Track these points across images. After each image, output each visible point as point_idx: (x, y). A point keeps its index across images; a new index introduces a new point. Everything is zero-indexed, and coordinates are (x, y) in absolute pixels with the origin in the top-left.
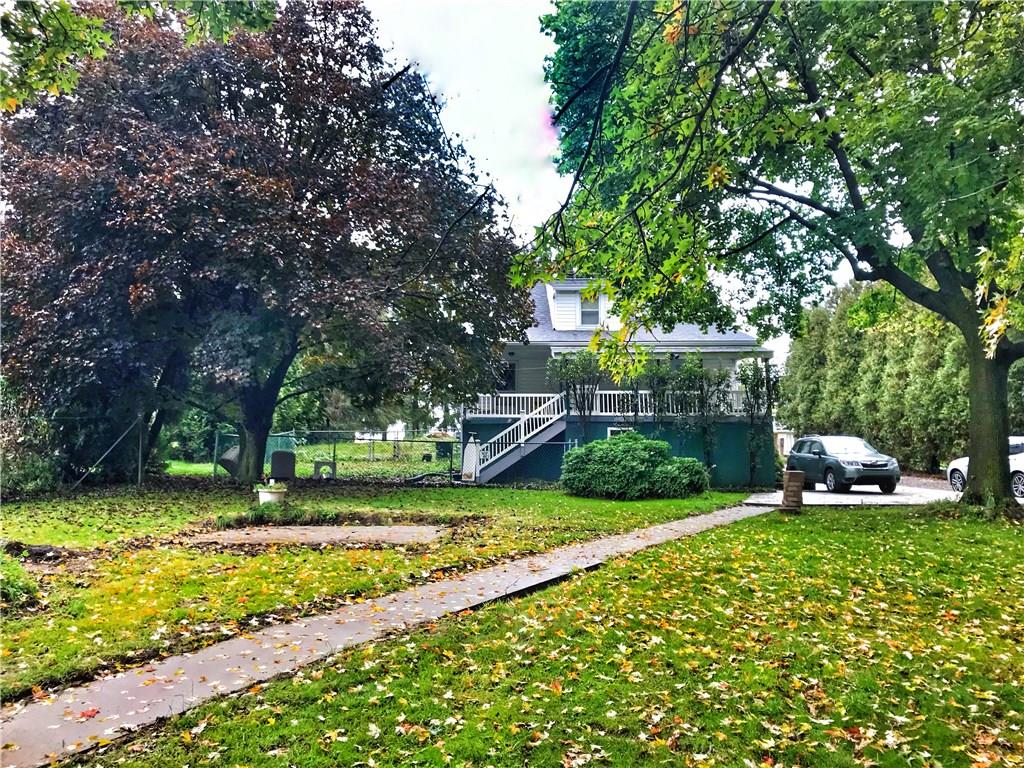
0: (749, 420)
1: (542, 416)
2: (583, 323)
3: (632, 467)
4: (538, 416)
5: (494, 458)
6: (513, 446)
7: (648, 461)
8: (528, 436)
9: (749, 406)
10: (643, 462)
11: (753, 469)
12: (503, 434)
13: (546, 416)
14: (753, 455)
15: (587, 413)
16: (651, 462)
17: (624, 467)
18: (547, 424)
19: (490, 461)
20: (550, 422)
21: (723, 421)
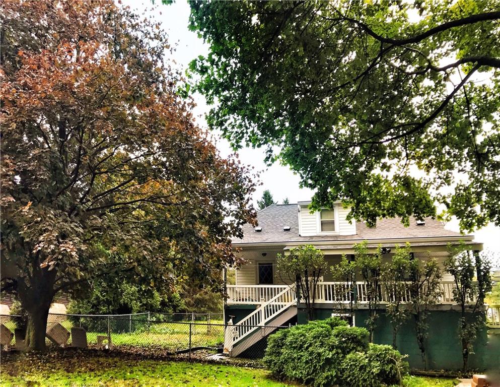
0: (460, 308)
1: (277, 303)
2: (322, 230)
3: (319, 354)
4: (274, 303)
5: (242, 337)
6: (255, 328)
7: (337, 347)
8: (268, 319)
9: (460, 296)
10: (332, 348)
11: (466, 355)
12: (248, 317)
13: (280, 303)
14: (465, 343)
15: (311, 302)
16: (342, 349)
17: (311, 354)
18: (282, 310)
19: (239, 339)
20: (285, 308)
21: (435, 309)
